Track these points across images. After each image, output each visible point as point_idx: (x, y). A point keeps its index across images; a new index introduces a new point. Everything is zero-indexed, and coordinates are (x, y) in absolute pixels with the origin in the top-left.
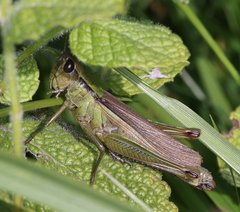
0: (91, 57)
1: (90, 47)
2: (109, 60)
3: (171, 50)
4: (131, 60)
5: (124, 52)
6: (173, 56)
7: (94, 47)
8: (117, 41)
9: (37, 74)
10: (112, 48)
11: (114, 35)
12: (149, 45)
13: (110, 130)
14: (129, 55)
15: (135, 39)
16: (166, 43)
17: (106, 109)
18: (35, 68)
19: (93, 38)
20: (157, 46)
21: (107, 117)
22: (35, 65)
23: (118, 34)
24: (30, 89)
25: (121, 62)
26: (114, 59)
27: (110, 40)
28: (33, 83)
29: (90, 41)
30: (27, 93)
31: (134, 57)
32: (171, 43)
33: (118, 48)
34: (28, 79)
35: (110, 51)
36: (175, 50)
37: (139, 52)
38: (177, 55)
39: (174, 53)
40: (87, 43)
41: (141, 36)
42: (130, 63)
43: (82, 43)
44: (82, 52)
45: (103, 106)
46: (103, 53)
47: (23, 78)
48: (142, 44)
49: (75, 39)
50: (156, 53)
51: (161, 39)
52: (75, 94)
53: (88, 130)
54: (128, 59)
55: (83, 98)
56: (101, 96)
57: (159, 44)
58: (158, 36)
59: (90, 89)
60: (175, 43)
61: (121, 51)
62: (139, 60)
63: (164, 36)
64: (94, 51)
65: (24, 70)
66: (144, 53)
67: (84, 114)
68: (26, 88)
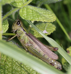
0: (26, 17)
1: (26, 14)
2: (31, 18)
3: (51, 18)
4: (39, 19)
5: (36, 16)
6: (52, 19)
7: (27, 14)
8: (34, 13)
9: (8, 25)
10: (33, 15)
11: (34, 11)
12: (45, 15)
13: (30, 44)
14: (38, 17)
15: (40, 13)
16: (50, 15)
17: (29, 37)
18: (8, 23)
19: (27, 12)
20: (47, 16)
21: (29, 40)
22: (8, 22)
23: (35, 11)
24: (5, 29)
25: (35, 19)
26: (33, 18)
27: (32, 13)
28: (6, 27)
29: (26, 12)
30: (5, 30)
31: (40, 18)
32: (52, 16)
33: (35, 15)
34: (5, 26)
35: (32, 16)
36: (53, 17)
37: (41, 17)
38: (53, 19)
39: (52, 18)
40: (25, 13)
41: (42, 13)
42: (38, 20)
43: (23, 13)
44: (23, 16)
45: (28, 37)
46: (30, 16)
47: (4, 26)
48: (42, 15)
49: (21, 12)
50: (47, 18)
51: (48, 14)
52: (19, 32)
53: (23, 44)
54: (37, 19)
55: (22, 33)
56: (28, 33)
57: (48, 15)
58: (48, 13)
59: (25, 31)
60: (53, 15)
61: (35, 16)
62: (41, 19)
63: (49, 13)
64: (27, 15)
65: (4, 23)
66: (43, 17)
67: (22, 39)
68: (4, 29)
